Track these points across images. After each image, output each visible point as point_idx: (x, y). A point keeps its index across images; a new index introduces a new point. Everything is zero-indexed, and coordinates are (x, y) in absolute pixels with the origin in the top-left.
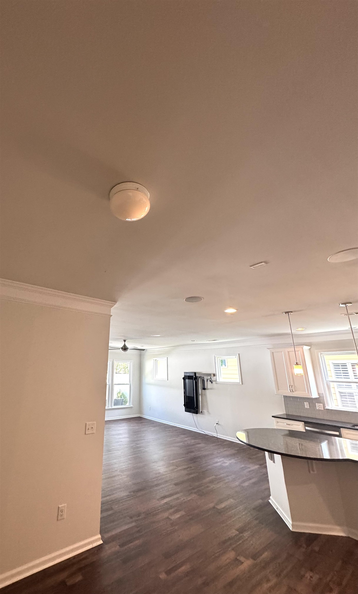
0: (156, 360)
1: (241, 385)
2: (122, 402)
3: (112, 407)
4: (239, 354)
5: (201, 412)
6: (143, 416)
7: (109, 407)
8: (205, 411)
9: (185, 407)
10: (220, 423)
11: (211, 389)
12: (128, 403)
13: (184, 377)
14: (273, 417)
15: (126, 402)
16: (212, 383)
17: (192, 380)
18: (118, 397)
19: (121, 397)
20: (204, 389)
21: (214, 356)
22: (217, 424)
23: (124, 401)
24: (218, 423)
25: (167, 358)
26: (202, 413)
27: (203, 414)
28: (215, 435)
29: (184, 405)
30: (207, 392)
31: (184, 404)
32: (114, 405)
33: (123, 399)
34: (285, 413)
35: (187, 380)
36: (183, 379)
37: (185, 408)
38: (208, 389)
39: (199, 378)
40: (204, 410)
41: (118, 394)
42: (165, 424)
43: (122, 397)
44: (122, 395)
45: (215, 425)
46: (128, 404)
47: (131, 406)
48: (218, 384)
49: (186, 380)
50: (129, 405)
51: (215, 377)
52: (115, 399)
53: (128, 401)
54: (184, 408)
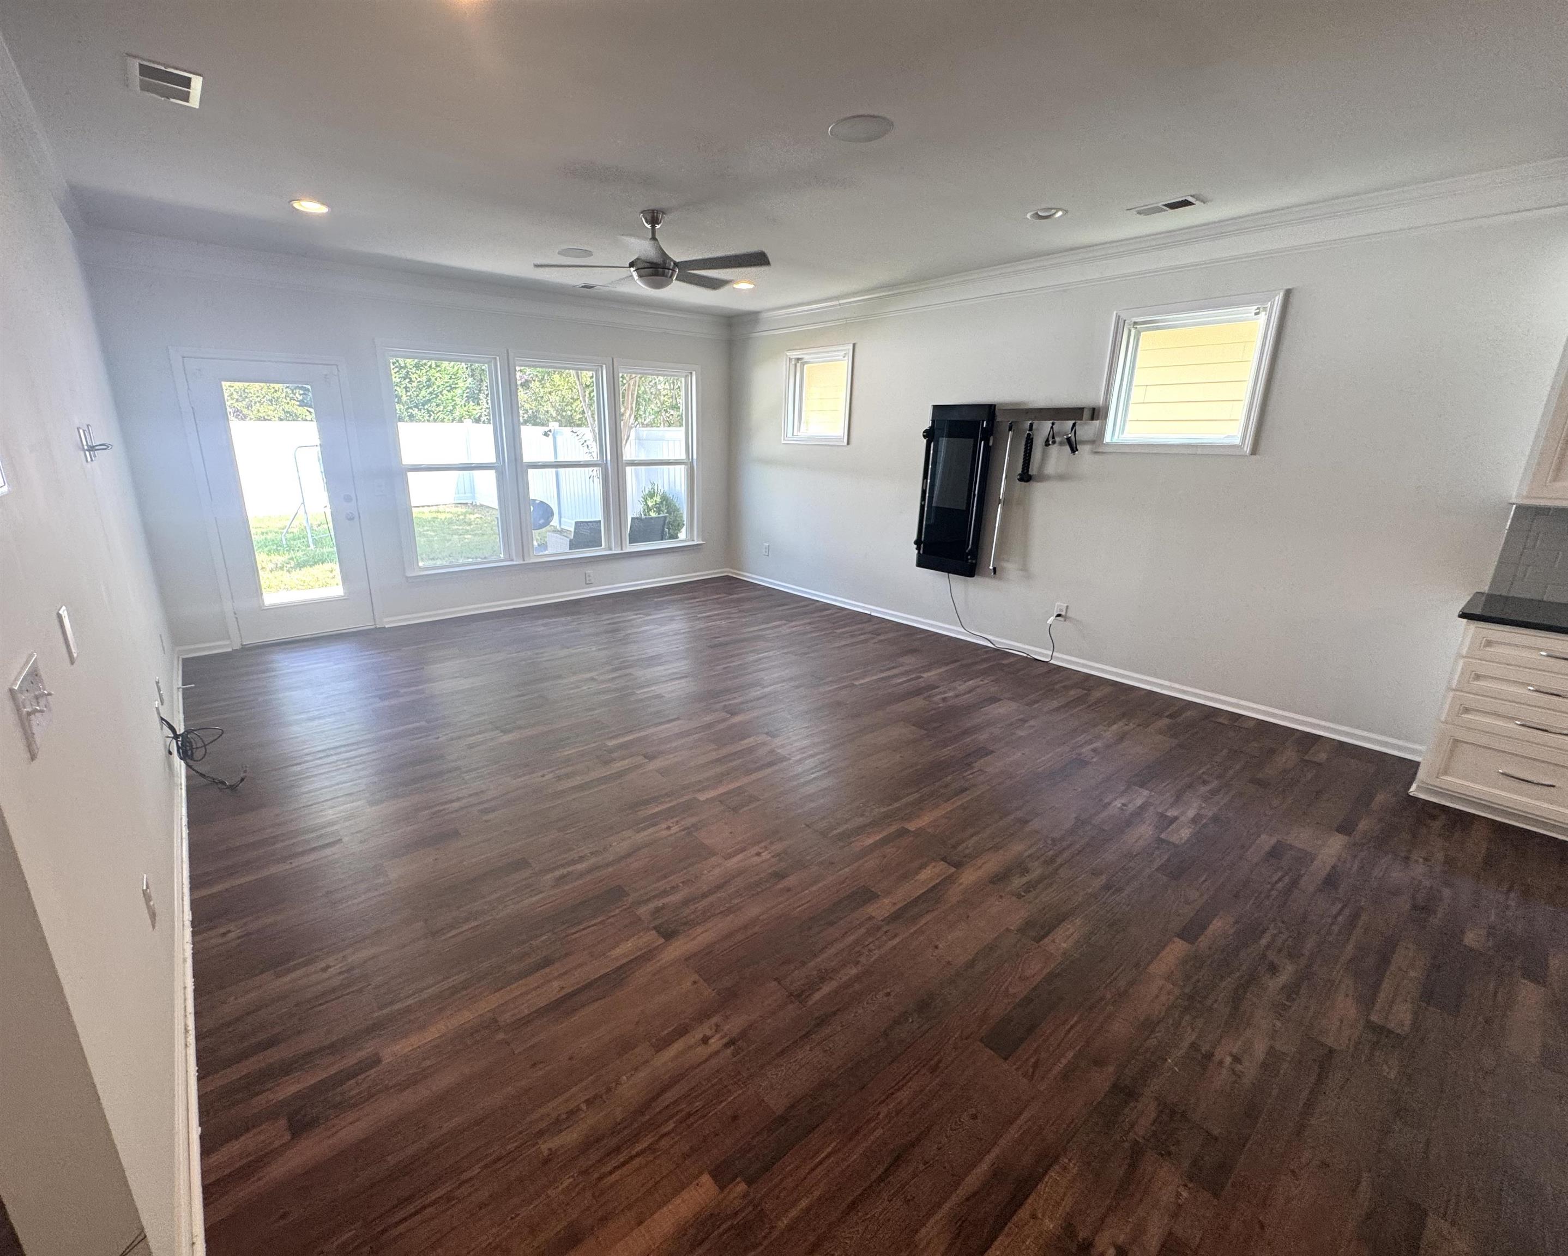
0: (798, 359)
1: (1245, 456)
2: (663, 527)
3: (622, 549)
4: (1288, 293)
5: (995, 569)
6: (745, 576)
7: (611, 549)
8: (1011, 568)
9: (918, 548)
10: (1070, 614)
11: (1062, 477)
12: (685, 527)
13: (932, 428)
14: (1463, 615)
15: (679, 527)
16: (1074, 450)
17: (972, 441)
18: (649, 509)
19: (659, 511)
20: (1026, 477)
21: (1118, 317)
22: (1059, 615)
23: (669, 522)
24: (1063, 613)
25: (854, 345)
26: (995, 573)
27: (1000, 579)
28: (1042, 654)
29: (916, 543)
30: (1039, 490)
31: (915, 537)
32: (630, 543)
33: (665, 517)
34: (1485, 589)
35: (943, 442)
36: (925, 437)
37: (917, 551)
38: (1042, 478)
39: (1010, 430)
40: (1005, 564)
41: (646, 501)
42: (827, 607)
43: (664, 508)
44: (661, 502)
45: (1049, 622)
46: (682, 535)
47: (695, 543)
48: (1103, 453)
49: (941, 439)
50: (689, 537)
51: (1097, 423)
52: (633, 519)
53: (685, 523)
54: (912, 553)
